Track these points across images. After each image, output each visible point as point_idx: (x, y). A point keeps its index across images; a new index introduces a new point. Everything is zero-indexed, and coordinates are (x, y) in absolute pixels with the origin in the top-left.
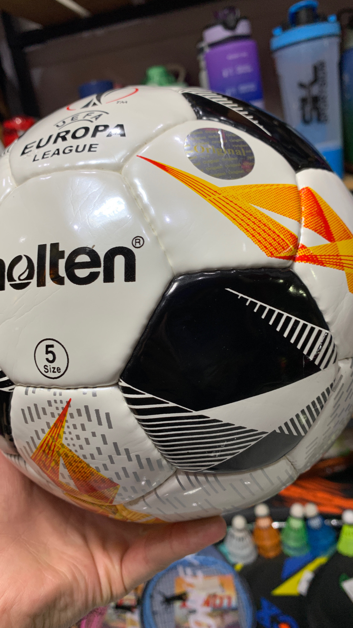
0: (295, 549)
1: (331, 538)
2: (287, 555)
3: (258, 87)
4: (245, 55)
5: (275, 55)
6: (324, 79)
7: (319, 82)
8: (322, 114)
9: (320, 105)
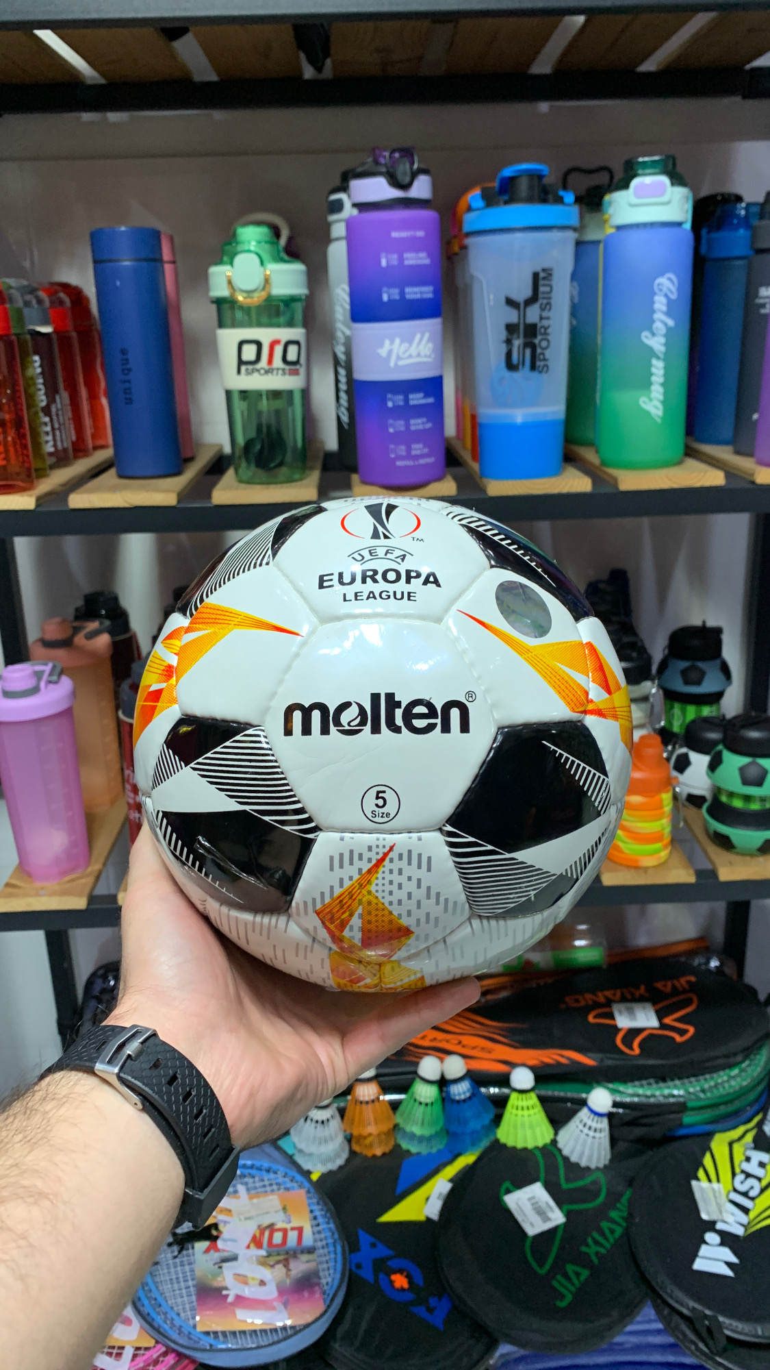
0: (421, 1139)
1: (488, 1118)
2: (408, 1152)
3: (435, 292)
4: (420, 234)
5: (470, 241)
6: (550, 298)
7: (540, 301)
8: (542, 357)
9: (540, 342)
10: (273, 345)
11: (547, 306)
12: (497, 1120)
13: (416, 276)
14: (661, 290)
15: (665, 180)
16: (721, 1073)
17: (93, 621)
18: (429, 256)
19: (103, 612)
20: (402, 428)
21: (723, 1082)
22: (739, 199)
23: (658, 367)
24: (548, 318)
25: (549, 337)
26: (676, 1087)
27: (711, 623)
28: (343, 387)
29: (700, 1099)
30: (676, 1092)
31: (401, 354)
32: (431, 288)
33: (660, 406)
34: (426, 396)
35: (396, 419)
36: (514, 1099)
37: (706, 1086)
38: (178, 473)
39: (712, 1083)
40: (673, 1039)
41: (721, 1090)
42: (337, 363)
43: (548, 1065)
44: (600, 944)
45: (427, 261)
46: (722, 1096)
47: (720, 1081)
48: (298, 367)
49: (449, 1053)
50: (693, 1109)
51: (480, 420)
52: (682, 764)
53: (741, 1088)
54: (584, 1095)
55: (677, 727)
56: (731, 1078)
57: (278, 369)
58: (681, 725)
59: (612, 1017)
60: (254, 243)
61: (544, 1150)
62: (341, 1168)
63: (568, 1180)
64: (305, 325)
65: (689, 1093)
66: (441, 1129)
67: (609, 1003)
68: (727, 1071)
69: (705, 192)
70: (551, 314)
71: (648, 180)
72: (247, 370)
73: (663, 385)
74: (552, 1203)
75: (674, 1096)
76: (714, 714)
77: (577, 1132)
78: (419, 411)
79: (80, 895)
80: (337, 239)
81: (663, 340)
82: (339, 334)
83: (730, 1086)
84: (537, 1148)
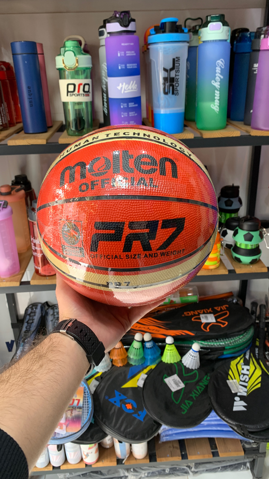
1: (159, 353)
2: (131, 365)
3: (137, 66)
4: (132, 44)
5: (149, 47)
6: (179, 68)
7: (175, 69)
8: (176, 89)
9: (176, 84)
10: (80, 85)
11: (178, 71)
12: (162, 354)
13: (131, 60)
14: (218, 65)
15: (220, 23)
16: (237, 337)
17: (18, 186)
18: (135, 52)
19: (22, 182)
20: (127, 116)
21: (237, 341)
22: (247, 30)
23: (217, 93)
24: (178, 76)
25: (179, 83)
26: (221, 342)
27: (235, 185)
28: (105, 100)
29: (230, 346)
30: (221, 344)
31: (126, 89)
32: (136, 64)
33: (218, 108)
34: (135, 104)
35: (124, 112)
36: (167, 347)
37: (232, 341)
38: (46, 132)
39: (234, 341)
40: (221, 326)
41: (237, 343)
42: (103, 91)
43: (178, 335)
44: (196, 295)
45: (135, 54)
46: (237, 345)
47: (236, 340)
48: (89, 93)
49: (146, 332)
50: (227, 349)
51: (154, 112)
52: (225, 234)
53: (243, 342)
54: (190, 345)
55: (223, 221)
56: (240, 339)
57: (81, 94)
58: (224, 221)
59: (200, 319)
60: (72, 47)
61: (177, 363)
62: (109, 370)
63: (185, 373)
64: (91, 78)
65: (226, 344)
66: (143, 357)
67: (199, 314)
68: (239, 336)
69: (236, 28)
70: (179, 74)
71: (214, 24)
72: (70, 94)
73: (219, 100)
74: (180, 381)
75: (221, 345)
76: (236, 216)
77: (189, 357)
78: (133, 109)
79: (17, 281)
80: (102, 46)
81: (219, 84)
82: (104, 81)
83: (240, 341)
84: (175, 363)
